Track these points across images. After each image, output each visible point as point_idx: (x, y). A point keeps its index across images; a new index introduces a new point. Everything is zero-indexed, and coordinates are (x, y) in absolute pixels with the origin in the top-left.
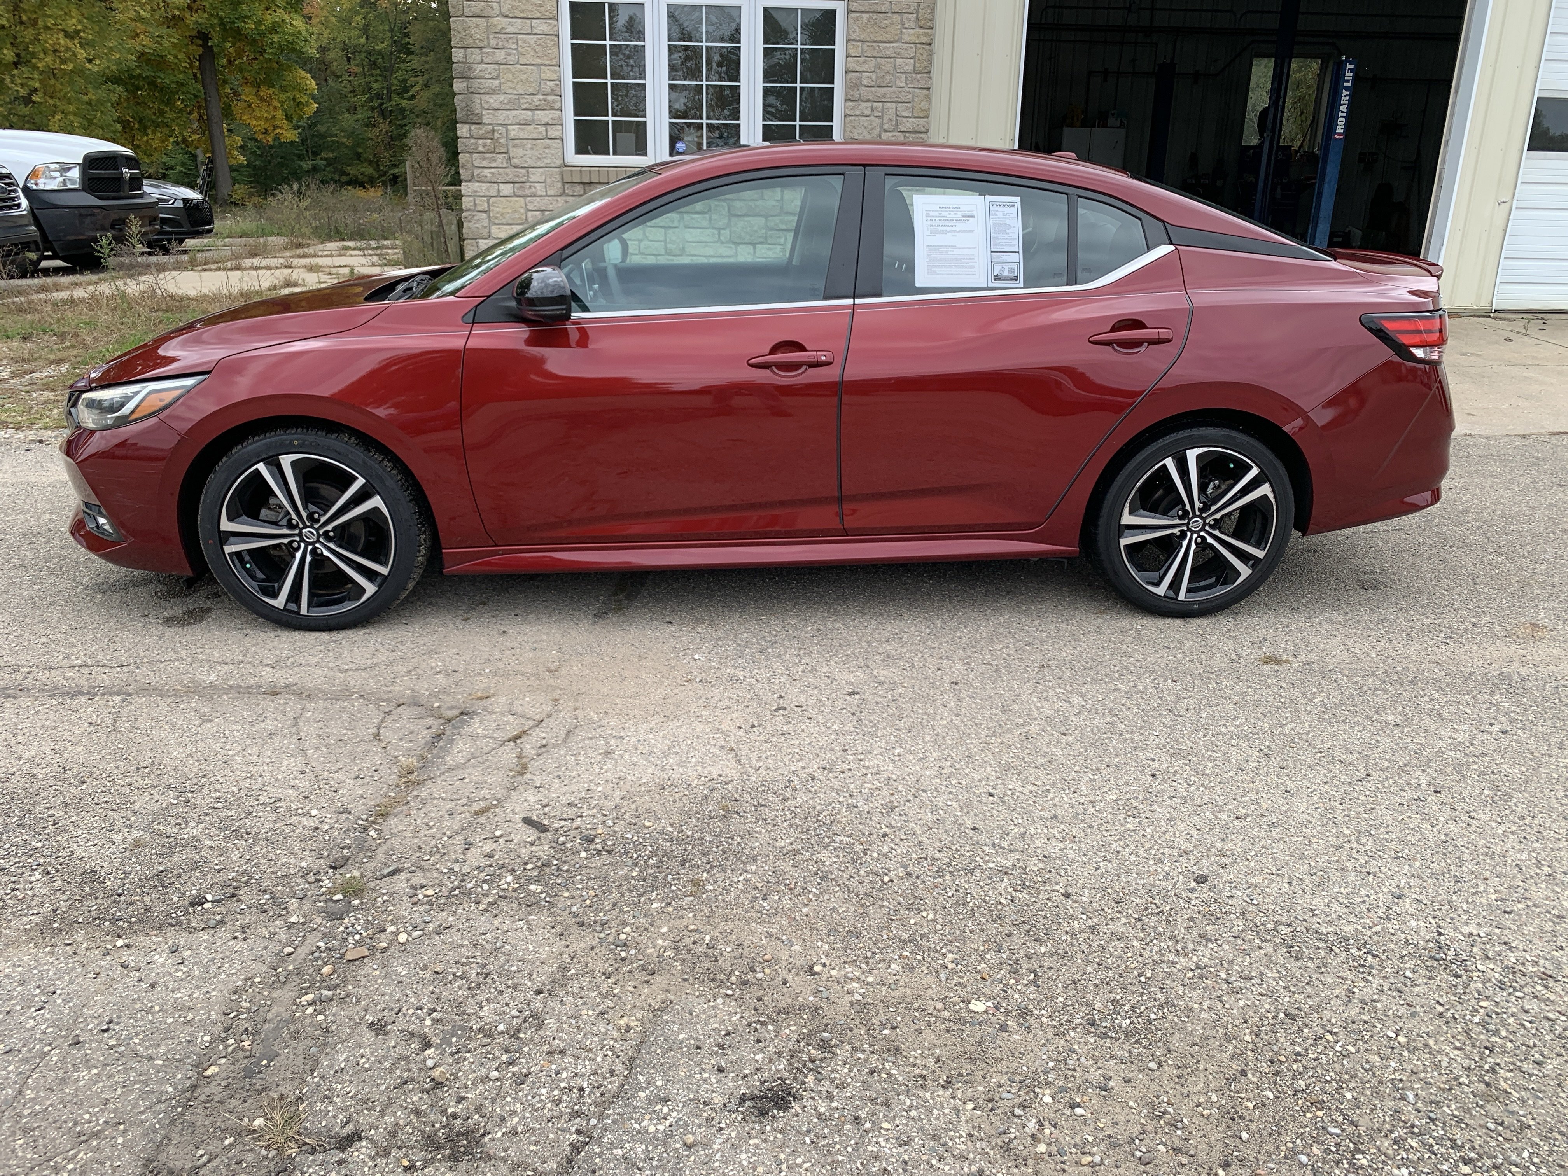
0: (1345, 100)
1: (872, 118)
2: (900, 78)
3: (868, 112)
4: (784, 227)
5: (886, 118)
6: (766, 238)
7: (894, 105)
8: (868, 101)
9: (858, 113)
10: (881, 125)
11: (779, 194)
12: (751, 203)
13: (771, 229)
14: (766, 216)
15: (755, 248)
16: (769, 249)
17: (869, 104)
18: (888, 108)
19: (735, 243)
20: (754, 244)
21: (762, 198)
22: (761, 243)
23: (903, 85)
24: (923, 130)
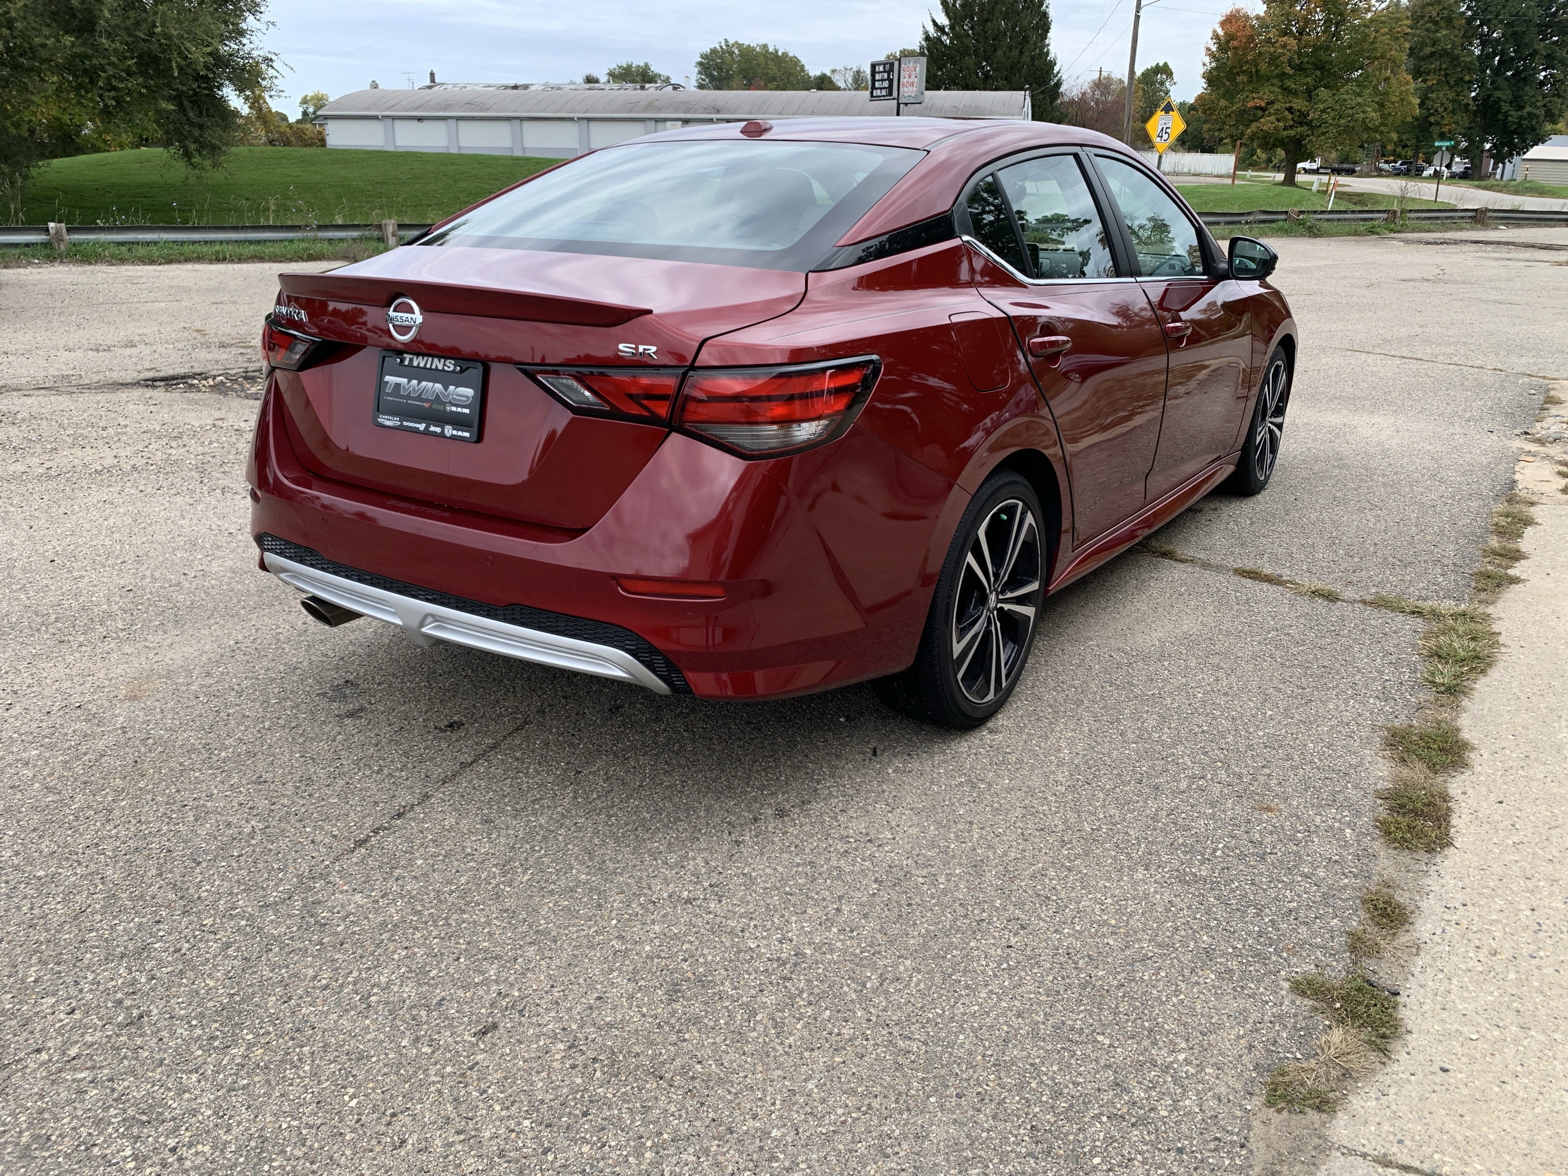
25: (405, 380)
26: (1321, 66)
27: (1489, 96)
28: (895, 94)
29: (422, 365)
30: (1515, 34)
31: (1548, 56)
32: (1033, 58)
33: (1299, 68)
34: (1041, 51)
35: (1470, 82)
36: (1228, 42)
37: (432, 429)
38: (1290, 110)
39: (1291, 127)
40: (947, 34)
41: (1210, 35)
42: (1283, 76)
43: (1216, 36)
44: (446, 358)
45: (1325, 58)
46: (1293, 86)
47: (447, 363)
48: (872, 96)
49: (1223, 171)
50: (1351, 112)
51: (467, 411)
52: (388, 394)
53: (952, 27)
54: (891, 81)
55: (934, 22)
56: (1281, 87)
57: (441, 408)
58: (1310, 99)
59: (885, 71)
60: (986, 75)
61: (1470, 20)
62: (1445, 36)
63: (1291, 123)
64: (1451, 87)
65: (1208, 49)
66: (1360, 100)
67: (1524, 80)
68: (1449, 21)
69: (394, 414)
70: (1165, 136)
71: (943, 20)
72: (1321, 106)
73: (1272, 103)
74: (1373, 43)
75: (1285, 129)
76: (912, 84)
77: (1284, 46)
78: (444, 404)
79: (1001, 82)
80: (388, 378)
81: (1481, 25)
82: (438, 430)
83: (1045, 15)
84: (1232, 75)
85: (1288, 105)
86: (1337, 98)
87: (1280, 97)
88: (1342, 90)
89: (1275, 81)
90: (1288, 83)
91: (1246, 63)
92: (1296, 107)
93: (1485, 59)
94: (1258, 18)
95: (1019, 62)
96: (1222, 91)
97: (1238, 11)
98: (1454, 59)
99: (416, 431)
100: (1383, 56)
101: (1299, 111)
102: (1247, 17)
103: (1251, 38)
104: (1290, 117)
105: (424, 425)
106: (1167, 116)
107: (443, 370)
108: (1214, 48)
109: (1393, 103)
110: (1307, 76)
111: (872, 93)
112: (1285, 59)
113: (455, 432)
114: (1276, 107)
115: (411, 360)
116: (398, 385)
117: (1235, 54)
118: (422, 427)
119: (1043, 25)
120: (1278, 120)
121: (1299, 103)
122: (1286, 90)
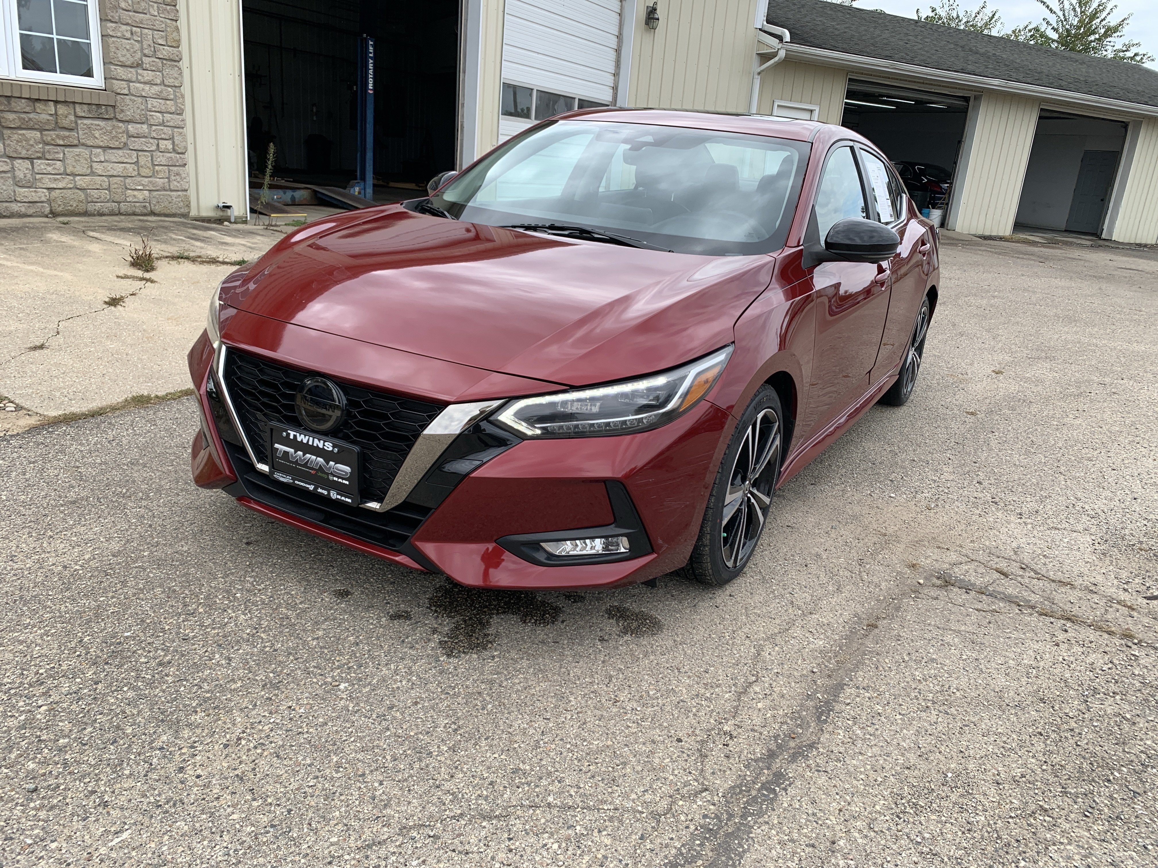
0: (371, 66)
1: (132, 41)
2: (153, 7)
3: (128, 35)
4: (61, 143)
5: (145, 44)
6: (43, 153)
7: (150, 32)
8: (127, 24)
9: (119, 34)
10: (142, 49)
11: (53, 108)
12: (23, 116)
13: (48, 144)
14: (41, 130)
15: (32, 164)
16: (48, 165)
17: (129, 28)
18: (146, 34)
19: (9, 157)
20: (31, 159)
21: (34, 111)
22: (39, 158)
23: (156, 13)
24: (177, 59)
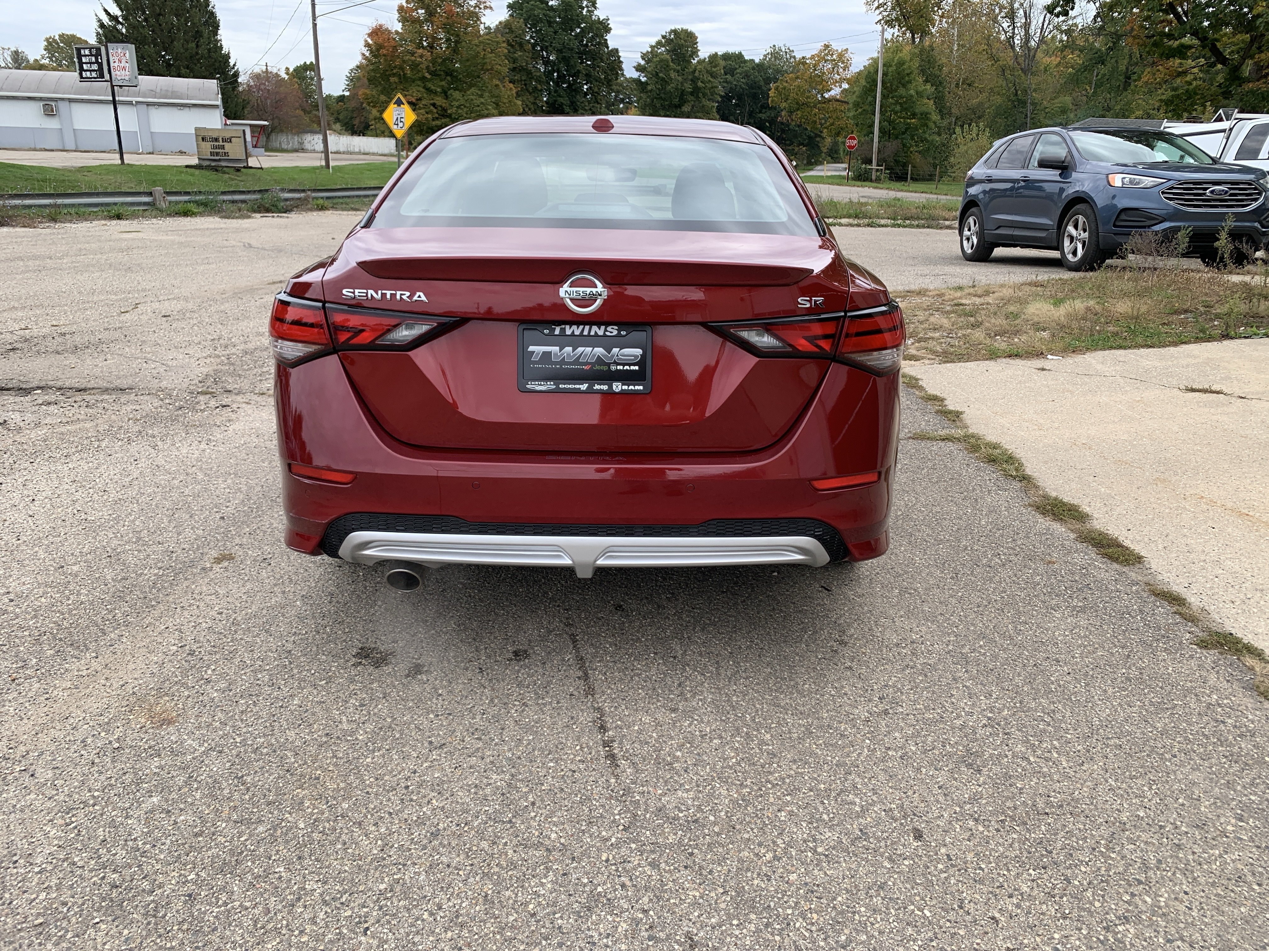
25: (556, 349)
26: (450, 73)
27: (555, 101)
28: (107, 77)
29: (577, 332)
30: (564, 58)
31: (587, 75)
32: (209, 50)
33: (434, 74)
34: (216, 45)
35: (541, 90)
36: (378, 50)
37: (597, 387)
38: (434, 105)
39: (437, 118)
40: (121, 24)
41: (363, 43)
42: (423, 79)
43: (367, 45)
44: (607, 324)
45: (451, 67)
46: (433, 88)
47: (609, 329)
48: (81, 77)
49: (386, 151)
50: (478, 108)
51: (637, 368)
52: (535, 363)
53: (125, 18)
54: (100, 65)
55: (106, 11)
56: (424, 87)
57: (605, 368)
58: (447, 97)
59: (92, 55)
60: (167, 62)
61: (534, 46)
62: (520, 56)
63: (437, 115)
64: (530, 94)
65: (363, 55)
66: (482, 100)
67: (575, 90)
68: (521, 45)
69: (546, 379)
70: (401, 125)
71: (115, 11)
72: (457, 104)
73: (420, 99)
74: (484, 58)
75: (433, 120)
76: (124, 68)
77: (421, 56)
78: (609, 365)
79: (183, 71)
80: (531, 348)
81: (542, 50)
82: (605, 387)
83: (212, 15)
84: (385, 76)
85: (432, 102)
86: (466, 98)
87: (425, 95)
88: (468, 92)
89: (419, 83)
90: (429, 85)
91: (395, 67)
92: (438, 103)
93: (548, 74)
94: (397, 32)
95: (197, 53)
96: (380, 88)
97: (381, 26)
98: (529, 73)
99: (579, 392)
100: (492, 69)
101: (441, 106)
102: (390, 32)
103: (395, 48)
104: (435, 111)
105: (586, 385)
106: (399, 108)
107: (605, 335)
108: (367, 54)
109: (504, 103)
110: (441, 81)
111: (81, 74)
112: (423, 66)
113: (625, 387)
114: (423, 102)
115: (563, 330)
116: (547, 355)
117: (386, 60)
118: (584, 387)
119: (213, 24)
120: (427, 113)
121: (440, 101)
122: (429, 90)
